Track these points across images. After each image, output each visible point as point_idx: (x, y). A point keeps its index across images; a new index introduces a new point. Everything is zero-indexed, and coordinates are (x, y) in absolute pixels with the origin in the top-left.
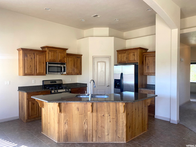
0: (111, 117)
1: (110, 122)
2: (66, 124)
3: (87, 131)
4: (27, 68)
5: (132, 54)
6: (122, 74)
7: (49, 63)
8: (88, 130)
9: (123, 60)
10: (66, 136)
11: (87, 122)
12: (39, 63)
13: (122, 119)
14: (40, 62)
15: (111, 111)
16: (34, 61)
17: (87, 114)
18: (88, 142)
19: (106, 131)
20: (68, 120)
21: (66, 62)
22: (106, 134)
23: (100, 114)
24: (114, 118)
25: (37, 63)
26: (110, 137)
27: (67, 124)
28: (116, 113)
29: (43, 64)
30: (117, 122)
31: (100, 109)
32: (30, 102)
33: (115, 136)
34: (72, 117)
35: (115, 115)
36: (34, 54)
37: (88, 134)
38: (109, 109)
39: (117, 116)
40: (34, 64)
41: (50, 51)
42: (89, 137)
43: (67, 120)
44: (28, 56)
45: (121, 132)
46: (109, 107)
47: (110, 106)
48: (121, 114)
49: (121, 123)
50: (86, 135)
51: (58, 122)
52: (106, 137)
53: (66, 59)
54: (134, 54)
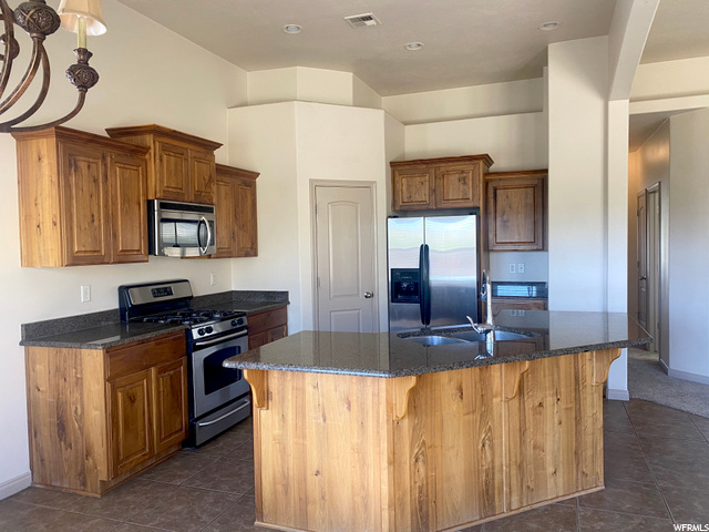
0: (563, 407)
1: (560, 423)
2: (420, 463)
3: (493, 474)
4: (79, 227)
5: (454, 178)
6: (424, 250)
7: (163, 206)
8: (493, 468)
9: (417, 198)
10: (421, 510)
11: (491, 440)
12: (123, 204)
13: (593, 407)
14: (125, 200)
15: (563, 383)
16: (106, 192)
17: (492, 409)
18: (497, 517)
19: (549, 458)
20: (428, 443)
21: (214, 201)
22: (550, 470)
23: (530, 400)
24: (571, 408)
25: (114, 204)
26: (560, 478)
27: (425, 462)
28: (577, 390)
29: (137, 208)
30: (578, 420)
31: (530, 383)
32: (120, 394)
33: (575, 471)
34: (442, 430)
35: (573, 395)
36: (104, 158)
37: (496, 485)
38: (556, 377)
39: (578, 400)
40: (106, 206)
41: (165, 148)
42: (499, 494)
43: (424, 443)
44: (83, 165)
45: (589, 452)
46: (555, 369)
47: (558, 367)
48: (588, 390)
49: (590, 421)
50: (487, 490)
51: (389, 458)
52: (551, 482)
53: (214, 188)
54: (464, 179)
